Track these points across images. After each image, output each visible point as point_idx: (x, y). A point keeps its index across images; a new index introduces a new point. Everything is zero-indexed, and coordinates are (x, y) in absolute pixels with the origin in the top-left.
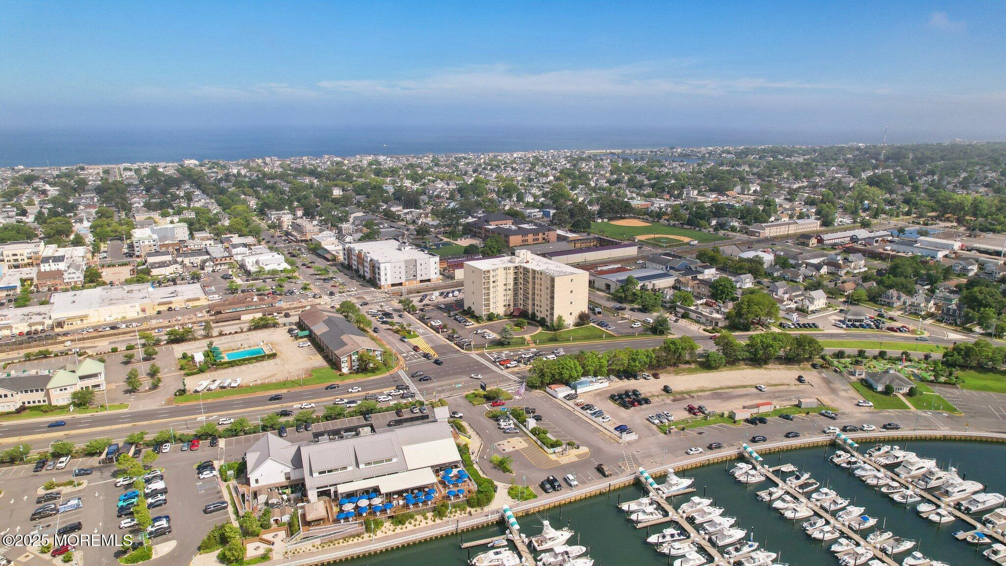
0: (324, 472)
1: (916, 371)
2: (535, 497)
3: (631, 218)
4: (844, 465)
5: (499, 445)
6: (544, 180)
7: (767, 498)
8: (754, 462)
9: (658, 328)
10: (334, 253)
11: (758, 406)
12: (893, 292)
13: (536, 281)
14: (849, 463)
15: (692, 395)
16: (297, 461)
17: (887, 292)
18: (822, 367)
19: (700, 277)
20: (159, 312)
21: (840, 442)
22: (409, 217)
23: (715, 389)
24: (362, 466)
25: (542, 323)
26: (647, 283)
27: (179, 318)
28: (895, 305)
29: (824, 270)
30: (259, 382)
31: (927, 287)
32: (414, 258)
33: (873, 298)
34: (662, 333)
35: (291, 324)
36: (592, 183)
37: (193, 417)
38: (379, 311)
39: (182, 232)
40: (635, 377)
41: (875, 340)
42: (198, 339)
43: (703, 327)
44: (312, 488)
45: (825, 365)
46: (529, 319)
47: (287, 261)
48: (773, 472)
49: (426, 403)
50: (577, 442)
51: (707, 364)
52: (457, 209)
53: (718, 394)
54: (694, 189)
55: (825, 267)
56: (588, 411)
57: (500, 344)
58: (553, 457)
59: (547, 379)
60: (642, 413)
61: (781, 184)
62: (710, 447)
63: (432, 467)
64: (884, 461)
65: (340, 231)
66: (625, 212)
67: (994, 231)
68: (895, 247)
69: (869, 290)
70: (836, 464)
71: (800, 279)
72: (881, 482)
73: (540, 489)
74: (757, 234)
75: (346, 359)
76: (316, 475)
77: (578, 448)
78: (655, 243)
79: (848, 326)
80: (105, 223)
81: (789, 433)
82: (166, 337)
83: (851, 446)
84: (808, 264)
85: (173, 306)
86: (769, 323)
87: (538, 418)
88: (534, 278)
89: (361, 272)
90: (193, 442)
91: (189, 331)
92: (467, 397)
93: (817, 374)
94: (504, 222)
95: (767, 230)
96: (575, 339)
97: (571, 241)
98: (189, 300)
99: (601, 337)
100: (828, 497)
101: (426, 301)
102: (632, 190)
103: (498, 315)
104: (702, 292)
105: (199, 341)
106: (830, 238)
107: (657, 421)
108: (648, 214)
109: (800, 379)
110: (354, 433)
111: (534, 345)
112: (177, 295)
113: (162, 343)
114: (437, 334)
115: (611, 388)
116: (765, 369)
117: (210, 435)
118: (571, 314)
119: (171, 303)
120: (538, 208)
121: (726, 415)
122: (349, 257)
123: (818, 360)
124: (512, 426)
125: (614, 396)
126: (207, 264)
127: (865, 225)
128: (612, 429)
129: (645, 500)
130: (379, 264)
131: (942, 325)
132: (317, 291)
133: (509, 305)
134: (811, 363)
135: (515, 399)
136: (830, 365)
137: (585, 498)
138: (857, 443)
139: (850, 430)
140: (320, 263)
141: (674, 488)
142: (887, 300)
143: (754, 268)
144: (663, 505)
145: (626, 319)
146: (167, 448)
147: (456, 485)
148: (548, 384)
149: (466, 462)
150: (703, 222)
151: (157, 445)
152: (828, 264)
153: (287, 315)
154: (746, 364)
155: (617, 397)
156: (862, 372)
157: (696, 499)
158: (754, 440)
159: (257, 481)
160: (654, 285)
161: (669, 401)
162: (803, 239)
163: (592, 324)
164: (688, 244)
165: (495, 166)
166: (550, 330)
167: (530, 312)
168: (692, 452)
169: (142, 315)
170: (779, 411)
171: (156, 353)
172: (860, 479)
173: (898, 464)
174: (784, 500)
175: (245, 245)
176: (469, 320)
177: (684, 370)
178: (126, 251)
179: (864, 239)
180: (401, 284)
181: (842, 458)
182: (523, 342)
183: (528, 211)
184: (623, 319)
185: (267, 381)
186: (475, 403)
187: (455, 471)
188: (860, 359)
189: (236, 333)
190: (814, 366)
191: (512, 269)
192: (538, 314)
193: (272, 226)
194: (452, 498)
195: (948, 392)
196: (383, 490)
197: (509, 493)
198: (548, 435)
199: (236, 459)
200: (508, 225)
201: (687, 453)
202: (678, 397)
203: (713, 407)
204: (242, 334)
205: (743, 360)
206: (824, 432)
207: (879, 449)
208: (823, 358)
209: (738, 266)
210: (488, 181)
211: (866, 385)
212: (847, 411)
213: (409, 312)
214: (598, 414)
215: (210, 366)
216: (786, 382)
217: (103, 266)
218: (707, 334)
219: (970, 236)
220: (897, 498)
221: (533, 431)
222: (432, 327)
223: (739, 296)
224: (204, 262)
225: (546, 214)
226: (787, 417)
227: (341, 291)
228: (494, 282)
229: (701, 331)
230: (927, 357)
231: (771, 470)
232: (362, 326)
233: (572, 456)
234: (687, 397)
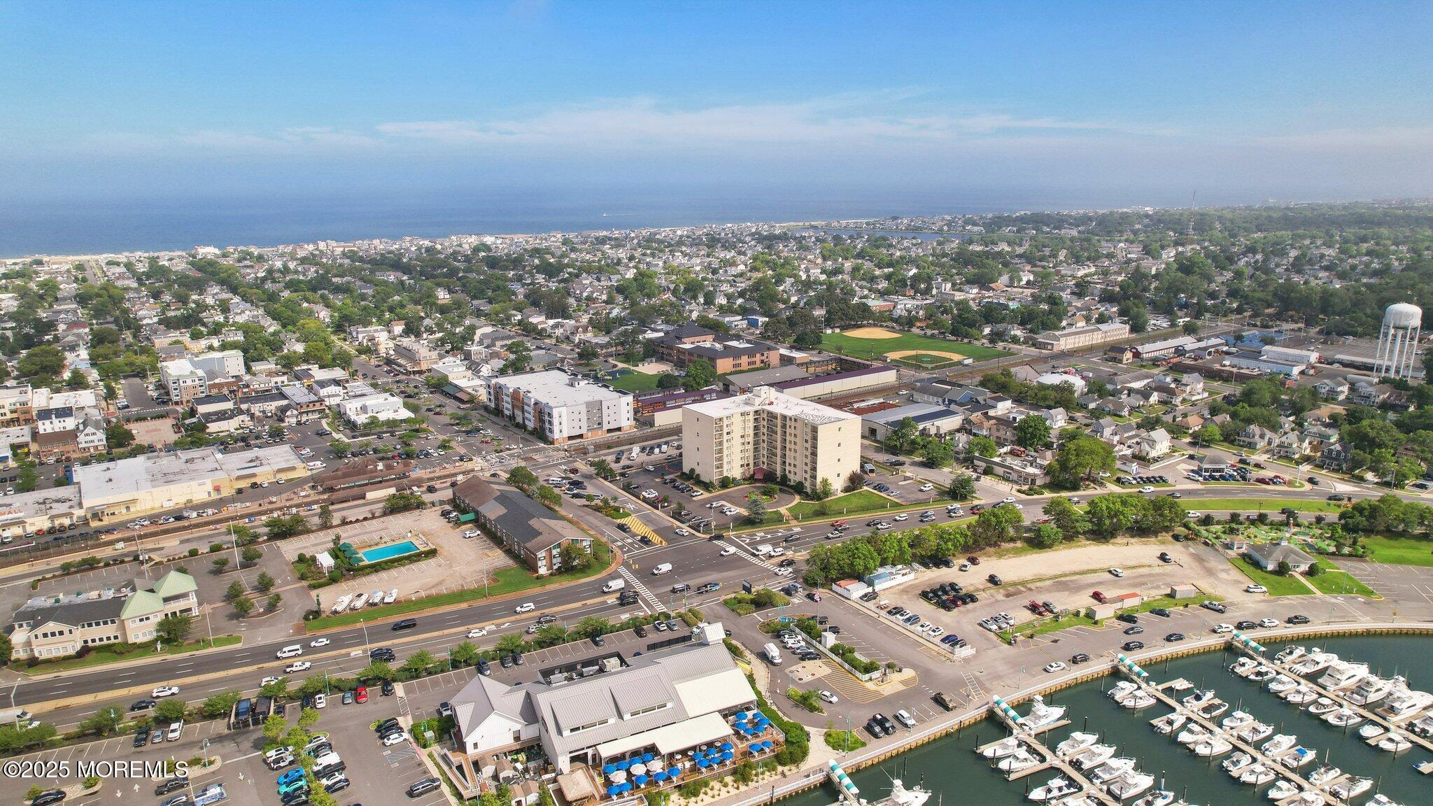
0: (578, 729)
1: (1310, 540)
2: (864, 744)
3: (869, 325)
4: (1252, 677)
5: (791, 672)
6: (733, 271)
7: (1168, 729)
8: (1135, 678)
9: (958, 492)
10: (470, 390)
11: (1121, 599)
12: (1254, 429)
13: (788, 431)
14: (1259, 674)
15: (1029, 586)
16: (530, 712)
17: (1247, 429)
18: (1186, 538)
19: (991, 413)
20: (240, 491)
21: (1239, 645)
22: (559, 332)
23: (1056, 577)
24: (627, 717)
25: (799, 489)
26: (927, 424)
27: (274, 499)
28: (1258, 447)
29: (1155, 398)
30: (423, 594)
31: (1292, 418)
32: (597, 398)
33: (1229, 438)
34: (963, 498)
35: (442, 503)
36: (801, 273)
37: (343, 651)
38: (563, 478)
39: (234, 362)
40: (947, 564)
41: (1245, 497)
42: (313, 532)
43: (1016, 487)
44: (563, 754)
45: (1190, 537)
46: (778, 483)
47: (406, 406)
48: (1164, 691)
49: (673, 614)
50: (896, 662)
51: (1038, 541)
52: (624, 319)
53: (1062, 583)
54: (945, 280)
55: (1155, 394)
56: (898, 616)
57: (749, 522)
58: (871, 686)
59: (834, 574)
60: (971, 615)
61: (1060, 271)
62: (1074, 661)
63: (719, 711)
64: (1305, 670)
65: (467, 356)
66: (864, 318)
67: (1355, 334)
68: (1236, 361)
69: (1222, 426)
70: (1241, 676)
71: (1125, 412)
72: (1308, 699)
73: (866, 733)
74: (1049, 347)
75: (544, 554)
76: (566, 733)
77: (900, 671)
78: (916, 363)
79: (1205, 479)
80: (111, 351)
81: (1171, 636)
82: (266, 530)
83: (1255, 650)
84: (1130, 391)
85: (258, 480)
86: (1102, 478)
87: (835, 630)
88: (784, 426)
89: (519, 420)
90: (357, 689)
91: (298, 520)
92: (726, 603)
93: (1183, 549)
94: (703, 338)
95: (1063, 341)
96: (850, 512)
97: (802, 364)
98: (280, 471)
99: (883, 507)
100: (1244, 723)
101: (624, 462)
102: (860, 283)
103: (734, 479)
104: (1003, 437)
105: (315, 534)
106: (1149, 350)
107: (994, 627)
108: (892, 320)
109: (1163, 557)
110: (597, 667)
111: (794, 522)
112: (261, 465)
113: (260, 540)
114: (656, 511)
115: (917, 581)
116: (1113, 544)
117: (378, 678)
118: (839, 475)
119: (254, 475)
120: (739, 314)
121: (1082, 614)
122: (497, 398)
123: (1181, 530)
124: (803, 643)
125: (927, 593)
126: (289, 413)
127: (1189, 330)
128: (937, 640)
129: (1011, 741)
130: (551, 408)
131: (1324, 472)
132: (463, 451)
133: (748, 465)
134: (1171, 534)
135: (793, 604)
136: (1196, 535)
137: (929, 743)
138: (1263, 645)
139: (1247, 628)
140: (451, 407)
141: (1044, 721)
142: (1247, 440)
143: (1062, 397)
144: (1034, 746)
145: (909, 478)
146: (322, 702)
147: (755, 736)
148: (834, 581)
149: (761, 701)
150: (974, 331)
151: (307, 697)
152: (1156, 389)
153: (431, 490)
154: (1088, 539)
155: (931, 595)
156: (1242, 544)
157: (1078, 735)
158: (1127, 648)
159: (476, 745)
160: (938, 428)
161: (1000, 597)
162: (1113, 351)
163: (865, 488)
164: (959, 363)
165: (656, 249)
166: (812, 500)
167: (779, 473)
168: (1052, 669)
169: (215, 496)
170: (1148, 604)
171: (260, 556)
172: (1276, 695)
173: (1322, 672)
174: (1191, 731)
175: (337, 382)
176: (695, 488)
177: (1008, 551)
178: (155, 394)
179: (1193, 351)
180: (581, 436)
181: (1246, 668)
182: (779, 519)
183: (727, 319)
184: (906, 479)
185: (434, 592)
186: (742, 612)
187: (750, 714)
188: (1234, 525)
189: (365, 519)
190: (1176, 538)
191: (752, 414)
192: (791, 476)
193: (363, 351)
194: (756, 754)
195: (1356, 568)
197: (827, 741)
198: (857, 655)
199: (429, 709)
200: (707, 342)
201: (1045, 670)
202: (1013, 590)
203: (1063, 602)
204: (374, 521)
205: (1084, 533)
206: (1214, 631)
207: (1291, 653)
208: (1186, 526)
209: (1040, 395)
210: (656, 273)
211: (1251, 561)
212: (1235, 601)
213: (606, 478)
214: (913, 620)
215: (345, 572)
216: (1146, 562)
217: (128, 421)
218: (1023, 496)
219: (1325, 343)
220: (1331, 719)
221: (834, 650)
222: (645, 500)
223: (1054, 440)
224: (284, 410)
225: (753, 324)
226: (1161, 613)
227: (499, 449)
228: (728, 433)
229: (1014, 492)
230: (1319, 520)
231: (1160, 687)
232: (547, 502)
233: (894, 683)
234: (1023, 589)
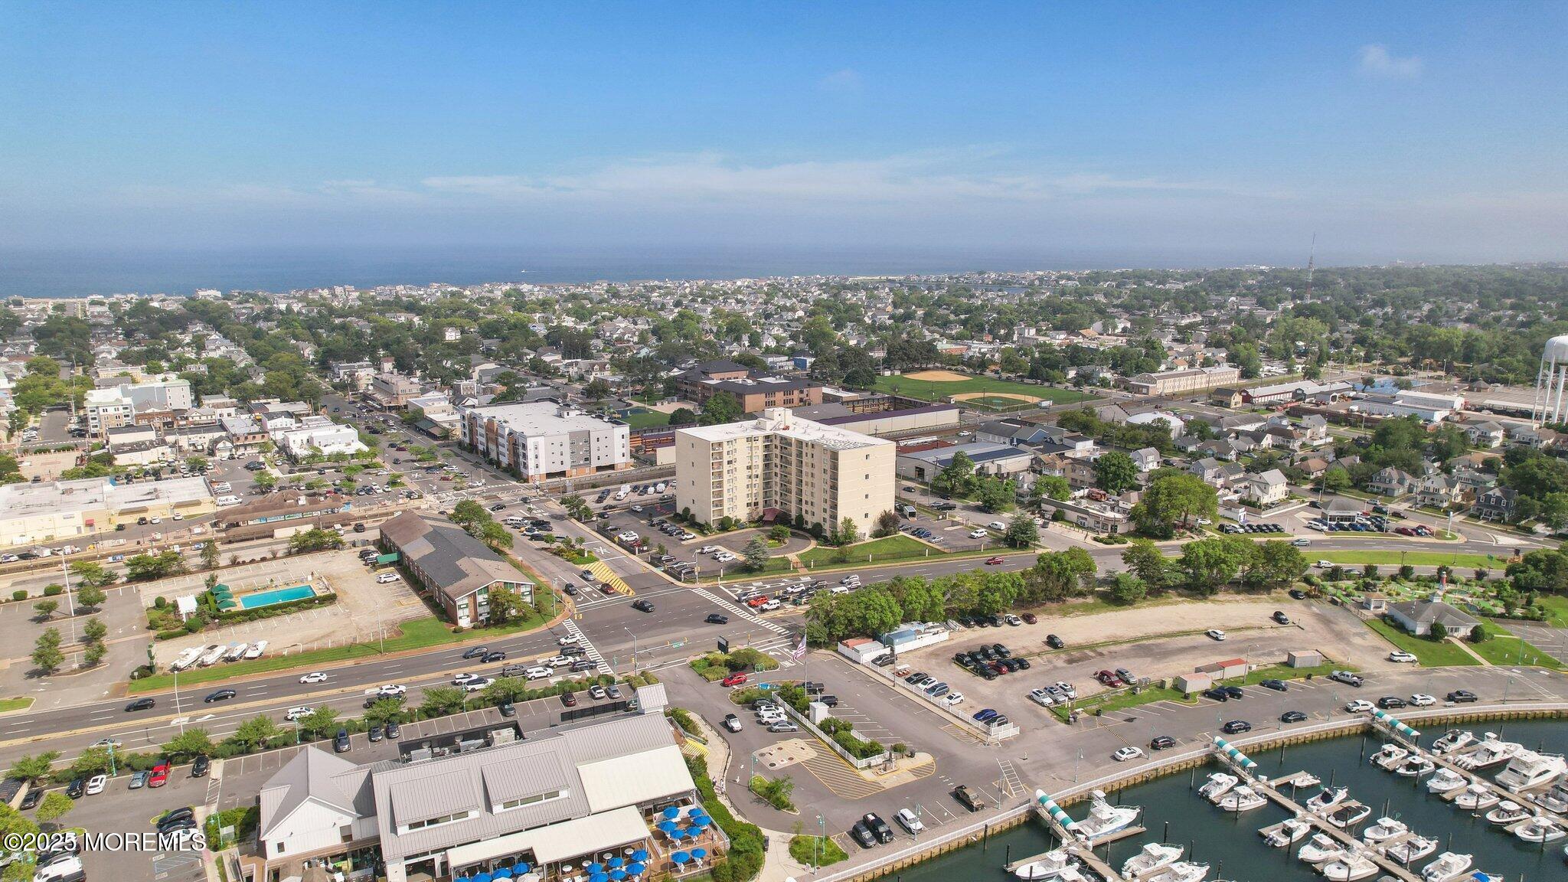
0: (420, 824)
1: (1469, 599)
2: (844, 857)
3: (936, 369)
4: (1402, 771)
5: (762, 755)
6: (789, 315)
7: (1284, 841)
8: (1238, 770)
9: (1018, 538)
10: (446, 426)
11: (1221, 667)
12: (1391, 472)
13: (804, 459)
14: (1411, 766)
15: (1099, 650)
16: (365, 804)
17: (1383, 472)
18: (1308, 595)
19: (1068, 454)
20: (120, 528)
21: (1382, 729)
22: (573, 371)
23: (1136, 640)
24: (498, 809)
25: (816, 532)
26: (987, 464)
27: (158, 536)
28: (1396, 494)
29: (1268, 441)
30: (301, 648)
31: (1436, 464)
32: (586, 428)
33: (1360, 483)
34: (1024, 545)
35: (366, 542)
36: (866, 319)
37: (163, 718)
38: (526, 518)
39: (177, 393)
40: (993, 622)
41: (1382, 549)
42: (191, 573)
43: (1092, 535)
44: (394, 859)
45: (1314, 594)
46: (791, 526)
47: (362, 439)
48: (1279, 788)
49: (618, 678)
50: (908, 744)
51: (1115, 596)
52: (652, 358)
53: (1145, 647)
54: (1029, 326)
55: (1269, 436)
56: (920, 685)
57: (746, 569)
58: (868, 775)
59: (839, 630)
60: (1019, 686)
61: (1162, 319)
62: (1155, 746)
63: (638, 805)
64: (1474, 762)
65: (456, 390)
66: (929, 360)
67: (1505, 382)
68: (1366, 406)
69: (1351, 469)
70: (1386, 771)
71: (1232, 456)
72: (1484, 803)
73: (851, 841)
74: (1144, 391)
75: (466, 601)
76: (403, 830)
77: (912, 755)
78: (986, 406)
79: (1331, 528)
80: (42, 381)
81: (1288, 714)
82: (127, 571)
83: (1404, 734)
84: (1238, 434)
85: (148, 516)
86: (1201, 526)
87: (831, 702)
88: (800, 454)
89: (493, 455)
90: (155, 769)
91: (174, 558)
92: (693, 665)
93: (1303, 608)
94: (734, 374)
95: (1160, 384)
96: (876, 559)
97: (848, 402)
98: (179, 505)
99: (921, 554)
100: (1395, 835)
101: (608, 501)
102: (932, 328)
103: (738, 521)
104: (1079, 478)
105: (193, 577)
106: (1261, 394)
107: (1048, 700)
108: (963, 363)
109: (1278, 617)
110: (481, 741)
111: (805, 571)
112: (157, 497)
113: (118, 581)
114: (632, 556)
115: (952, 642)
116: (1213, 601)
117: (194, 755)
118: (866, 515)
119: (144, 510)
120: (786, 355)
121: (1168, 685)
122: (471, 431)
123: (1301, 586)
124: (784, 718)
125: (963, 656)
126: (220, 445)
127: (1310, 375)
128: (969, 717)
129: (1057, 855)
130: (525, 438)
131: (1480, 523)
132: (414, 487)
133: (756, 504)
134: (1288, 590)
135: (783, 667)
136: (1320, 591)
137: (940, 856)
138: (1416, 728)
139: (1392, 706)
140: (421, 442)
141: (1107, 828)
142: (1383, 486)
143: (1156, 437)
144: (1091, 862)
145: (958, 524)
146: (98, 785)
147: (687, 840)
148: (841, 639)
149: (705, 791)
150: (1056, 373)
151: (78, 781)
152: (1271, 431)
153: (359, 529)
154: (1180, 595)
155: (967, 659)
156: (1381, 602)
157: (1153, 848)
158: (1228, 729)
159: (281, 847)
160: (999, 466)
161: (1060, 663)
162: (1220, 397)
163: (901, 533)
164: (1036, 405)
165: (709, 297)
166: (832, 545)
167: (794, 514)
168: (1124, 757)
169: (86, 532)
170: (1258, 673)
171: (102, 600)
172: (1438, 796)
173: (1501, 766)
174: (1318, 845)
175: (290, 415)
176: (687, 531)
177: (1076, 608)
178: (74, 427)
179: (1314, 395)
180: (563, 474)
181: (1394, 758)
182: (785, 566)
183: (770, 359)
184: (954, 524)
185: (315, 646)
186: (710, 676)
187: (684, 811)
188: (1368, 580)
189: (263, 559)
190: (1295, 595)
191: (761, 439)
192: (808, 518)
193: (342, 387)
194: (682, 867)
195: (1535, 634)
196: (542, 859)
197: (792, 852)
198: (854, 733)
199: (241, 801)
200: (741, 378)
201: (1115, 758)
202: (1079, 654)
203: (1140, 670)
204: (274, 563)
205: (1175, 587)
206: (1348, 710)
207: (1454, 739)
208: (1307, 580)
209: (1128, 436)
210: (701, 317)
211: (1394, 624)
212: (1375, 671)
213: (579, 519)
214: (939, 690)
215: (208, 619)
216: (1256, 623)
217: (26, 452)
218: (1101, 545)
219: (1471, 390)
220: (1520, 831)
221: (825, 727)
222: (621, 544)
223: (1143, 483)
224: (216, 442)
225: (801, 365)
226: (1275, 685)
227: (459, 486)
228: (729, 462)
229: (1089, 540)
230: (1480, 575)
231: (1273, 783)
232: (495, 543)
233: (903, 771)
234: (1091, 654)
